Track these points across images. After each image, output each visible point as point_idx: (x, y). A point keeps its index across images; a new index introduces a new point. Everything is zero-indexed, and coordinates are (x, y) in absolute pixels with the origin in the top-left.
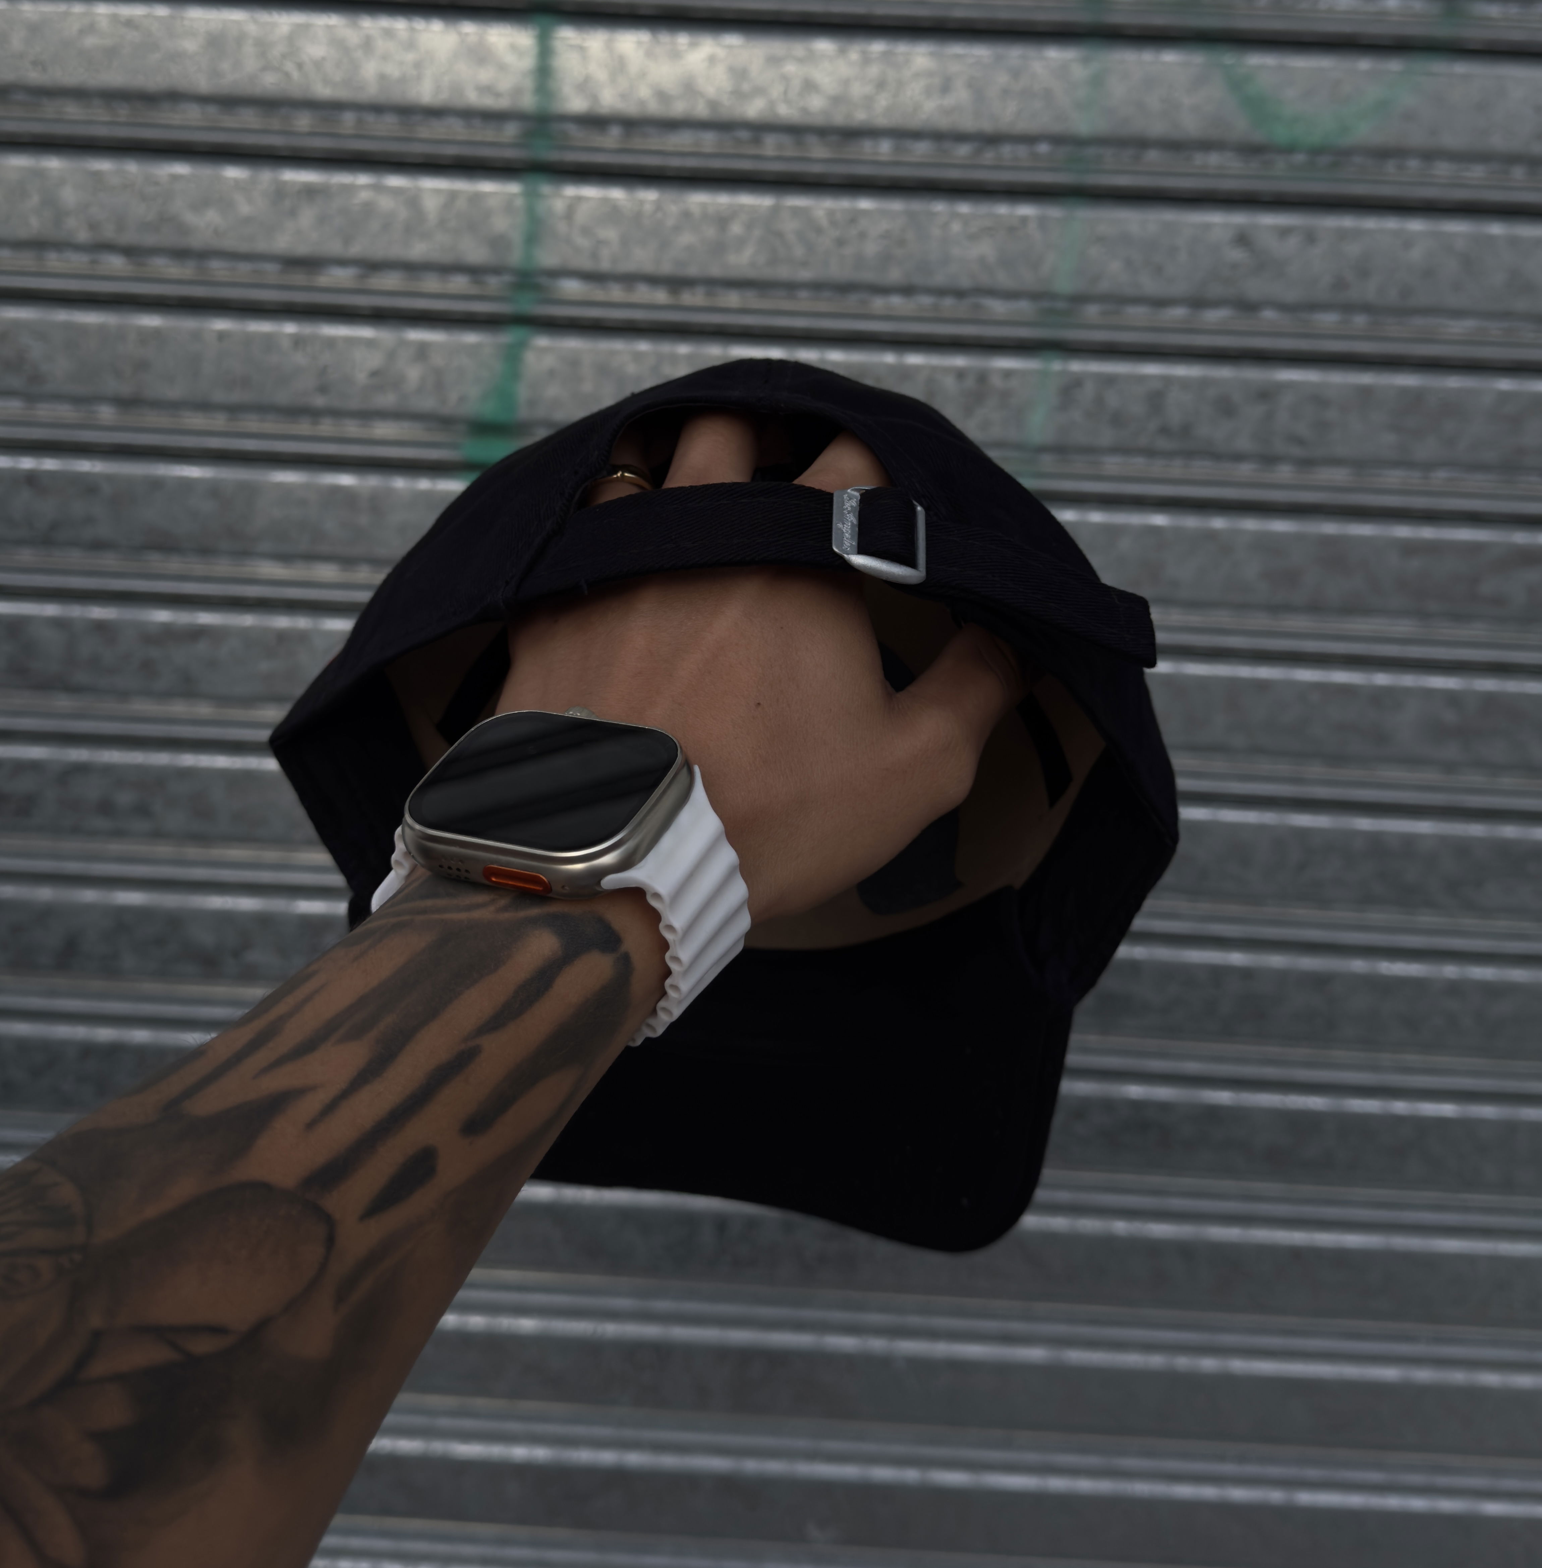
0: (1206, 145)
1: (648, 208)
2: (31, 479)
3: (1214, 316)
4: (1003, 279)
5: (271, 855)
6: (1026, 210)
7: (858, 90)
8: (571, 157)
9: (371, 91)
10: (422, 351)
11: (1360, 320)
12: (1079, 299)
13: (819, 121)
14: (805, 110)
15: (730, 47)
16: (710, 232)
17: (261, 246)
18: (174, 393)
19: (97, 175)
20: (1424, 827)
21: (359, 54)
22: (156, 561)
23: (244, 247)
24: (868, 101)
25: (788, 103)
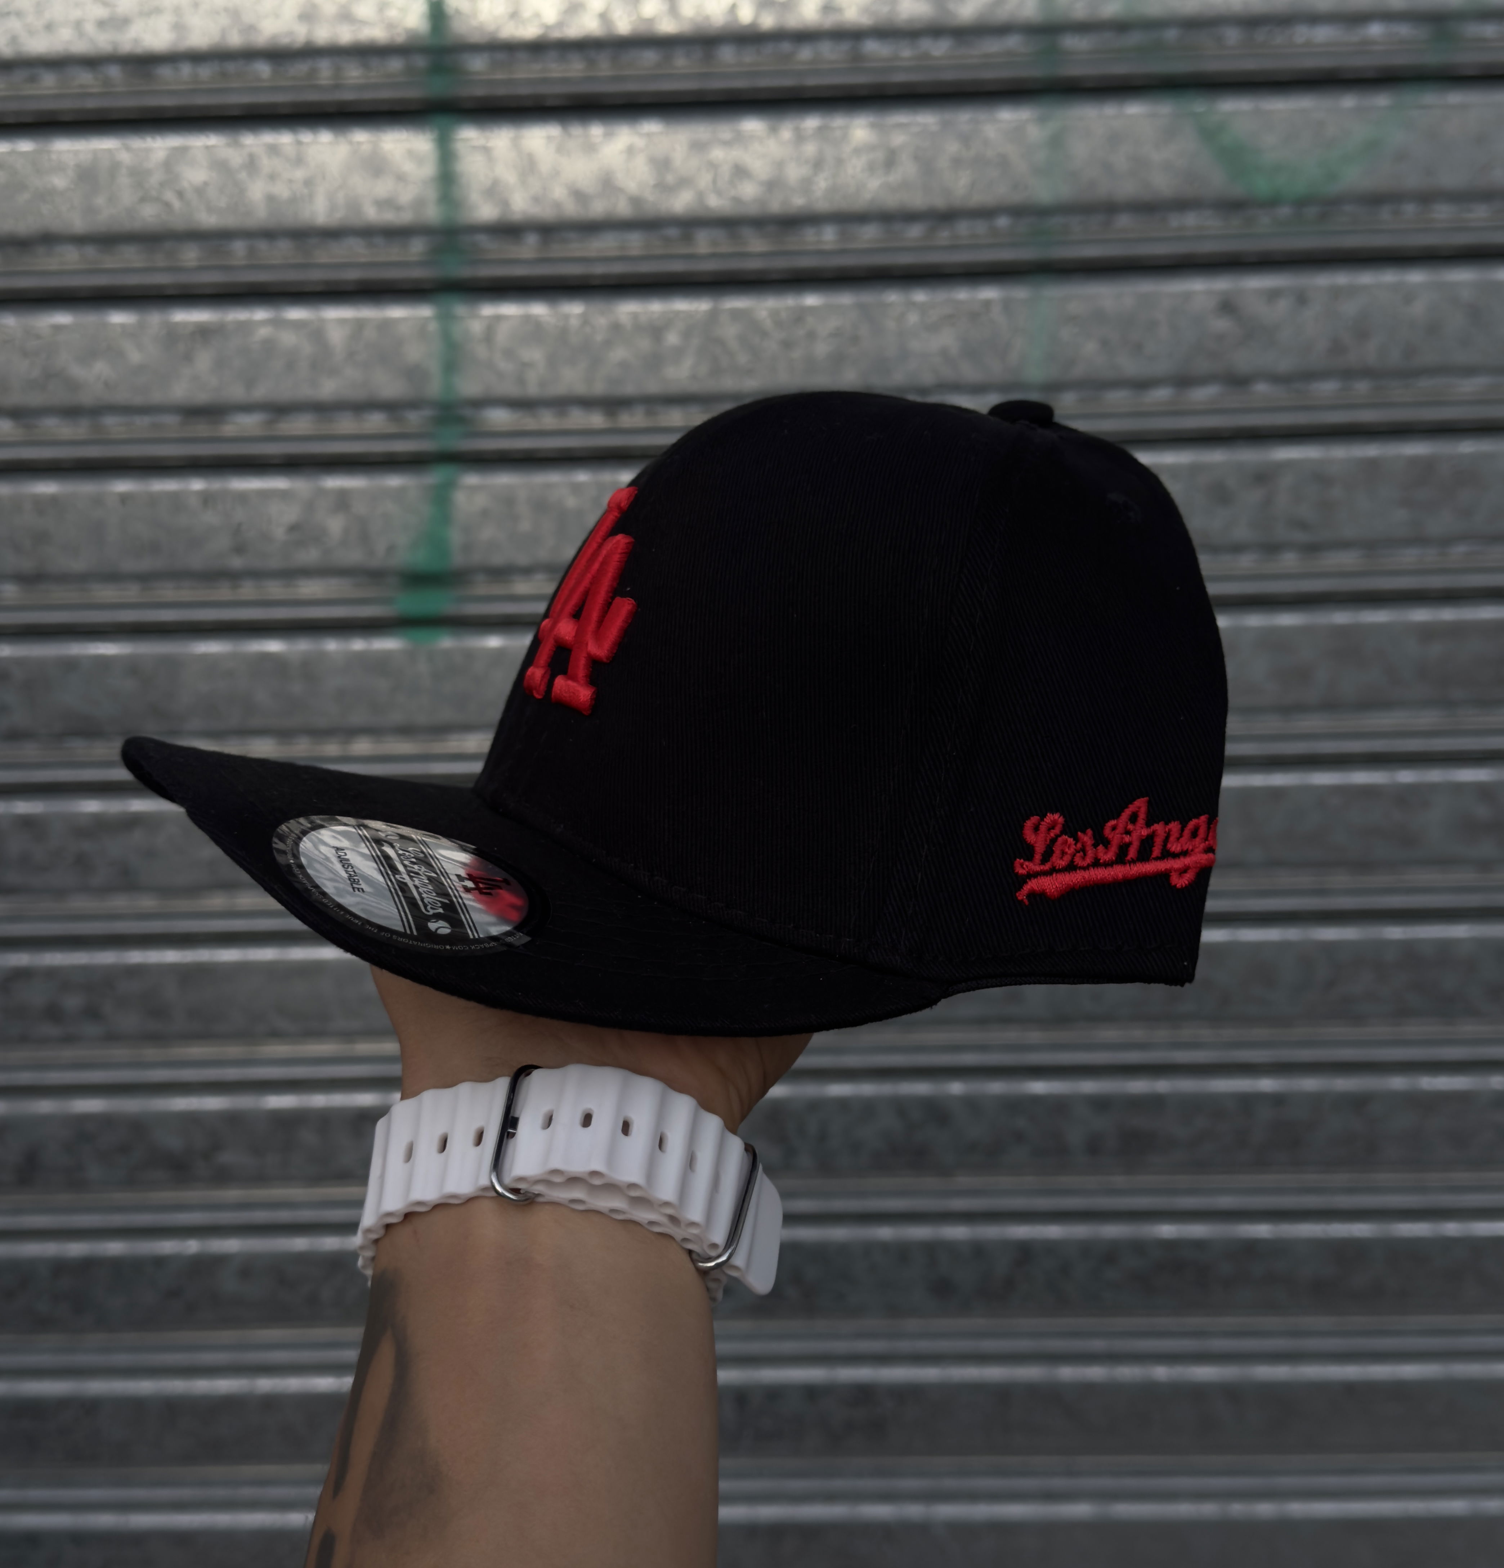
0: (1181, 205)
1: (574, 323)
3: (1202, 394)
4: (969, 372)
5: (232, 1051)
6: (989, 293)
7: (794, 173)
8: (486, 272)
9: (261, 216)
10: (343, 499)
11: (1362, 387)
12: (1054, 387)
13: (753, 210)
14: (737, 200)
15: (649, 135)
16: (645, 344)
17: (157, 397)
18: (79, 564)
20: (1460, 931)
21: (243, 175)
22: (79, 748)
23: (138, 400)
24: (806, 184)
25: (719, 193)
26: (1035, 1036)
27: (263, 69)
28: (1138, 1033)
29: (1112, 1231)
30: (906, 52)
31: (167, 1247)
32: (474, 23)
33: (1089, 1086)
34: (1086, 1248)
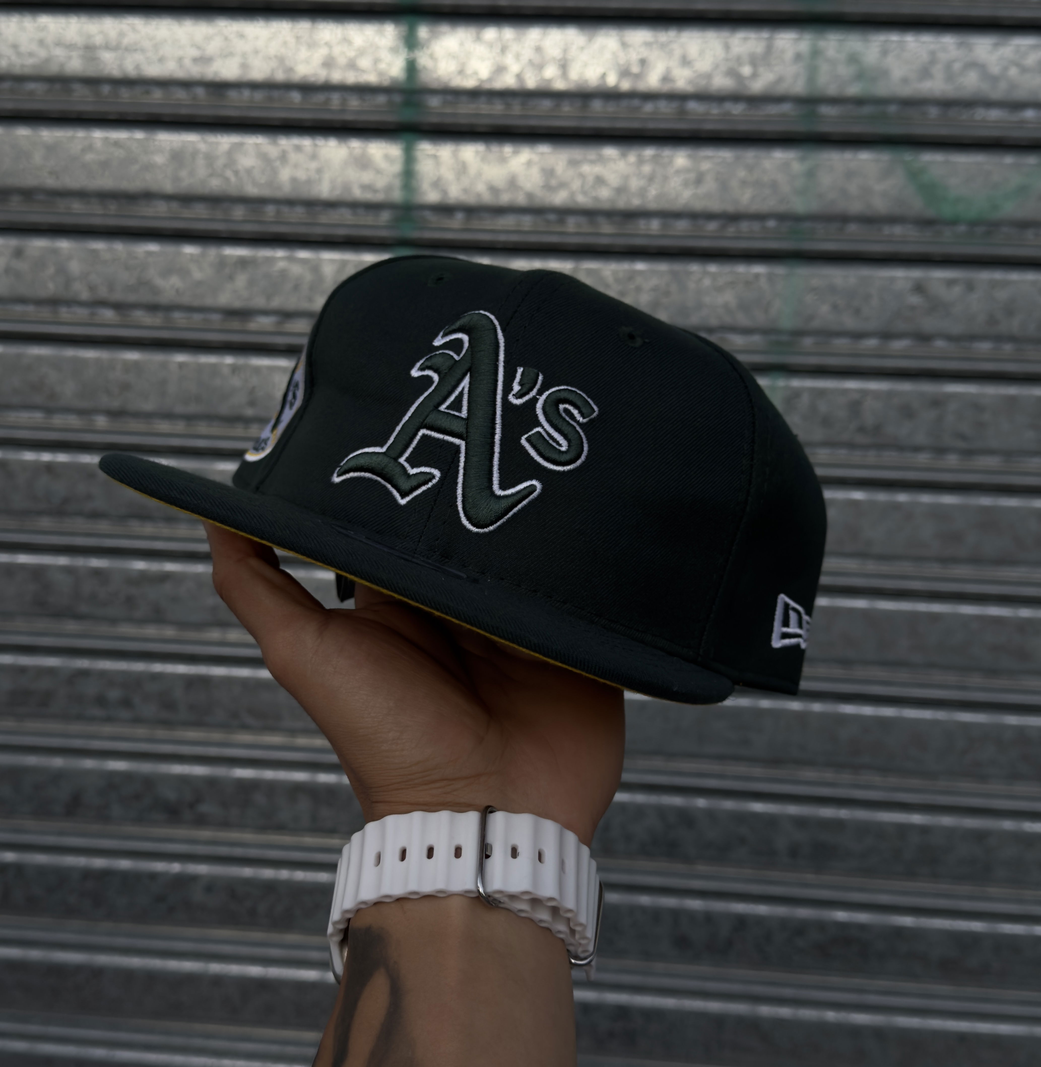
0: (892, 220)
2: (49, 467)
3: (899, 345)
4: (742, 320)
5: (217, 736)
6: (759, 269)
7: (635, 184)
8: (428, 235)
9: (286, 190)
11: (1008, 348)
12: (799, 333)
13: (606, 206)
14: (596, 199)
15: (542, 154)
17: (209, 301)
18: (149, 406)
19: (95, 251)
21: (278, 163)
22: (136, 527)
23: (196, 303)
24: (642, 192)
25: (584, 193)
26: (757, 771)
27: (296, 97)
28: (829, 775)
29: (803, 913)
30: (715, 110)
31: (159, 866)
32: (435, 76)
33: (793, 809)
34: (784, 923)
